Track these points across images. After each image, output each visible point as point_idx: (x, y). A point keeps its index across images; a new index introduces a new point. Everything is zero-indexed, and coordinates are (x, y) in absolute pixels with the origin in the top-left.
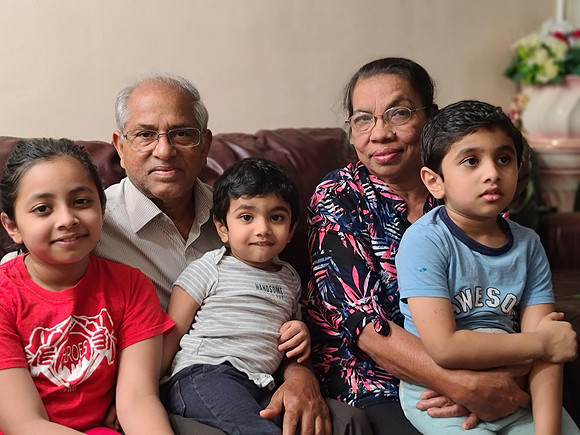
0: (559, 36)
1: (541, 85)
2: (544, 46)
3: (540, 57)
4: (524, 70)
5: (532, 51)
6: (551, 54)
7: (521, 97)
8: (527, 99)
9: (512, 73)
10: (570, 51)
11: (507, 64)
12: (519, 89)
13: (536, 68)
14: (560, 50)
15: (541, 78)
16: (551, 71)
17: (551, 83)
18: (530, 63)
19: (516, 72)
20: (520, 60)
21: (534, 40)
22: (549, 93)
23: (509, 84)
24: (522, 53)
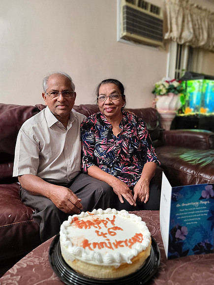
0: (167, 82)
1: (162, 95)
2: (163, 85)
3: (161, 87)
4: (157, 91)
5: (159, 86)
6: (164, 86)
7: (156, 99)
8: (157, 100)
9: (154, 92)
10: (170, 86)
11: (152, 90)
12: (155, 97)
13: (160, 90)
14: (167, 85)
15: (161, 93)
16: (164, 91)
17: (164, 95)
18: (159, 89)
19: (155, 92)
20: (156, 88)
21: (160, 83)
22: (164, 98)
23: (153, 95)
24: (157, 86)
